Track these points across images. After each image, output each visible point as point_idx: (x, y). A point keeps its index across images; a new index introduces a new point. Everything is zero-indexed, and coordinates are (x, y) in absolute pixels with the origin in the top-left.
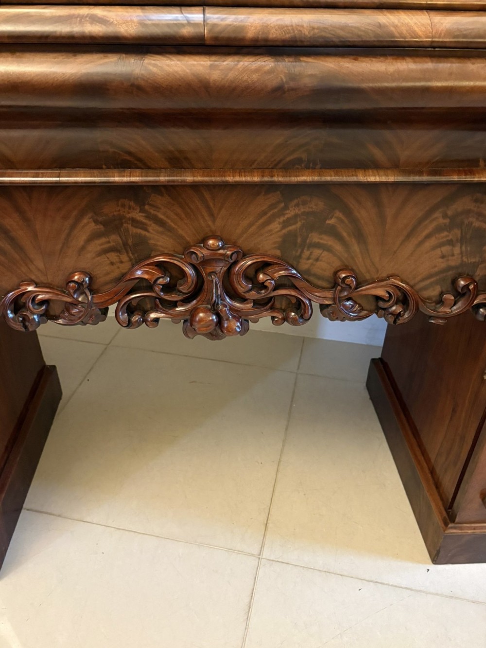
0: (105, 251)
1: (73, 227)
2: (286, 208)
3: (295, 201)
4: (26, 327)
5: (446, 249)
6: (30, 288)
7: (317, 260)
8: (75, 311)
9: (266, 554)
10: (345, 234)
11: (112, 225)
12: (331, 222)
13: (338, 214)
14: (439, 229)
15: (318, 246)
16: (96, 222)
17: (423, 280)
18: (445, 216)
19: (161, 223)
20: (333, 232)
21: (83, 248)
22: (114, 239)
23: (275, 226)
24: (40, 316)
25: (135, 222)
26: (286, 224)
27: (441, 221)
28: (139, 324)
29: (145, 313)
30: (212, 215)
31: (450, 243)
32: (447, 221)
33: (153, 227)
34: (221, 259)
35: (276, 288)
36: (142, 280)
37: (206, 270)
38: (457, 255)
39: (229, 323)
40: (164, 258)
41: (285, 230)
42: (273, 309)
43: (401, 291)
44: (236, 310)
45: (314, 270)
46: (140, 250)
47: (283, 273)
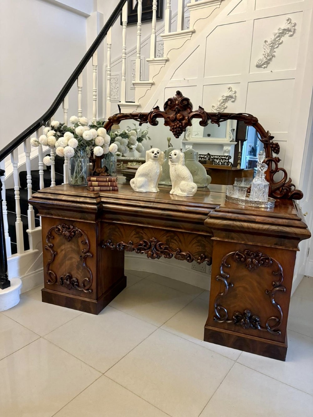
0: (136, 237)
1: (131, 232)
2: (167, 234)
3: (169, 233)
5: (198, 247)
6: (122, 242)
7: (173, 245)
8: (128, 248)
9: (161, 327)
10: (178, 241)
11: (138, 233)
12: (175, 238)
13: (176, 236)
14: (196, 243)
15: (173, 242)
16: (135, 232)
17: (194, 253)
19: (146, 234)
20: (175, 240)
21: (132, 236)
22: (137, 235)
23: (165, 237)
24: (123, 248)
25: (141, 233)
26: (167, 237)
27: (196, 241)
28: (139, 253)
29: (140, 251)
30: (154, 233)
31: (198, 246)
32: (197, 241)
33: (144, 234)
34: (155, 242)
35: (165, 249)
36: (141, 244)
37: (152, 244)
38: (200, 249)
39: (155, 255)
40: (145, 240)
41: (167, 238)
42: (164, 254)
43: (189, 254)
44: (157, 253)
45: (172, 247)
46: (141, 238)
47: (166, 246)
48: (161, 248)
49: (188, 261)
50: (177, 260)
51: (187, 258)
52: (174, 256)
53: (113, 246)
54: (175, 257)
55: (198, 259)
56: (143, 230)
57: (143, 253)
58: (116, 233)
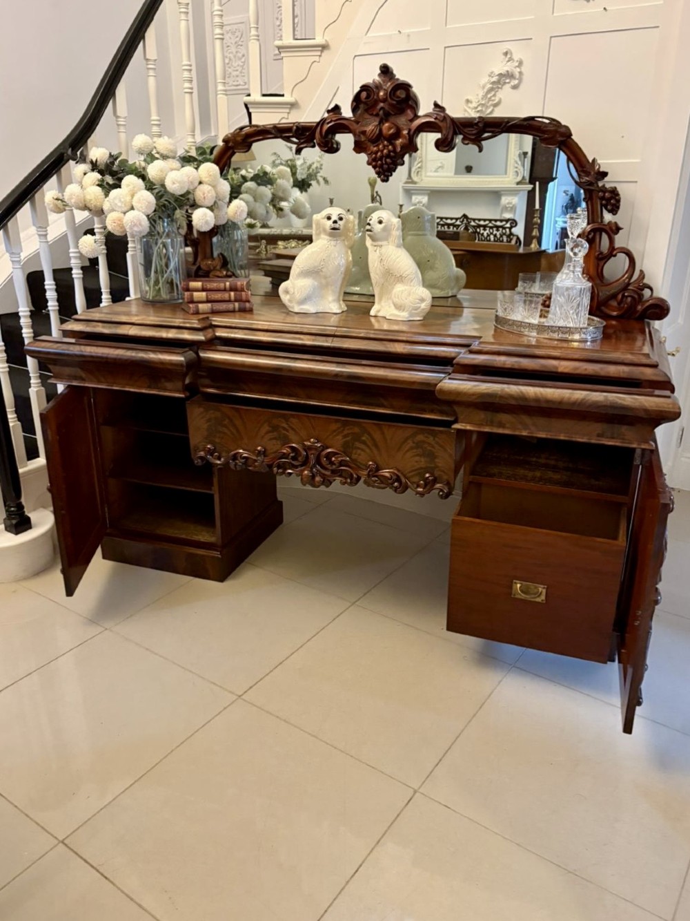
0: (271, 439)
2: (343, 430)
3: (348, 427)
4: (236, 468)
5: (417, 458)
6: (241, 451)
7: (359, 455)
8: (256, 464)
10: (369, 444)
12: (363, 438)
13: (366, 435)
14: (412, 448)
15: (359, 448)
16: (270, 426)
17: (410, 472)
18: (414, 443)
19: (293, 429)
20: (364, 443)
21: (263, 437)
22: (275, 434)
23: (340, 437)
25: (284, 429)
26: (345, 436)
28: (281, 475)
29: (286, 469)
30: (313, 428)
31: (418, 455)
32: (414, 445)
33: (291, 431)
34: (316, 448)
35: (341, 465)
36: (284, 453)
37: (309, 453)
38: (423, 462)
39: (318, 479)
40: (294, 445)
41: (344, 440)
42: (340, 476)
43: (397, 476)
44: (324, 474)
45: (359, 460)
46: (286, 441)
47: (344, 458)
48: (332, 463)
49: (396, 491)
50: (371, 488)
51: (394, 483)
52: (363, 479)
53: (219, 459)
54: (365, 482)
55: (418, 486)
56: (287, 421)
57: (290, 474)
58: (225, 430)
